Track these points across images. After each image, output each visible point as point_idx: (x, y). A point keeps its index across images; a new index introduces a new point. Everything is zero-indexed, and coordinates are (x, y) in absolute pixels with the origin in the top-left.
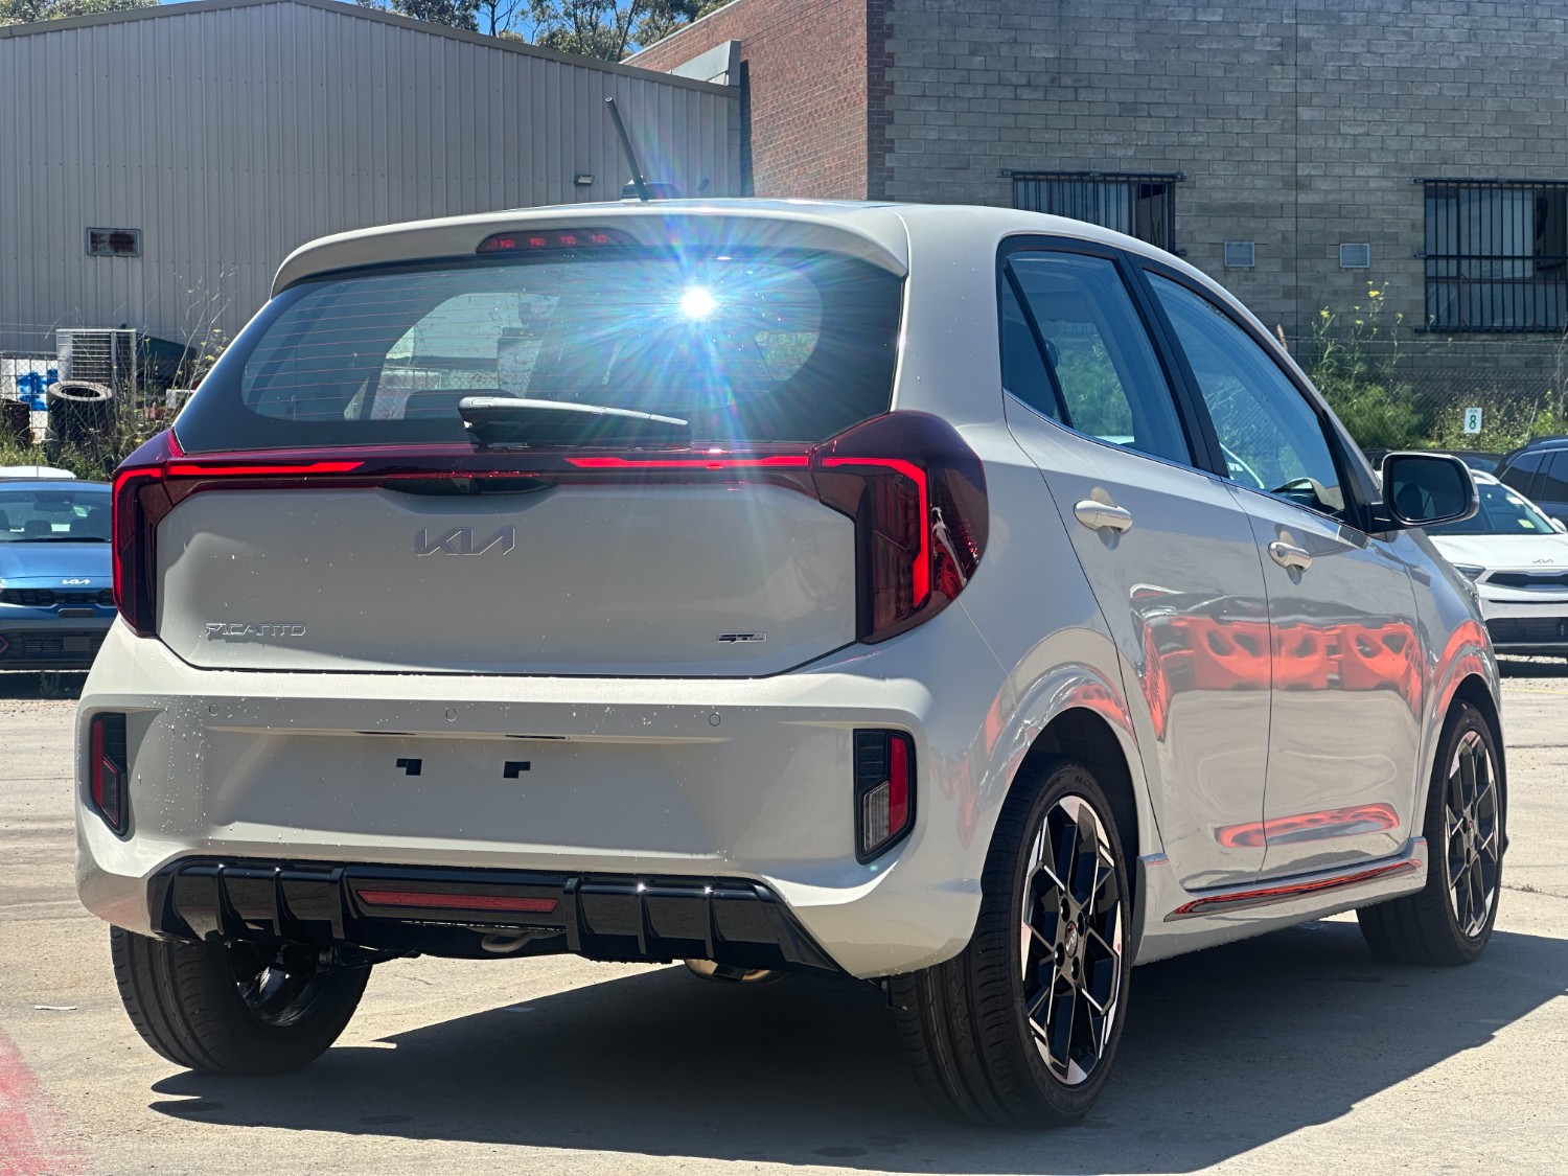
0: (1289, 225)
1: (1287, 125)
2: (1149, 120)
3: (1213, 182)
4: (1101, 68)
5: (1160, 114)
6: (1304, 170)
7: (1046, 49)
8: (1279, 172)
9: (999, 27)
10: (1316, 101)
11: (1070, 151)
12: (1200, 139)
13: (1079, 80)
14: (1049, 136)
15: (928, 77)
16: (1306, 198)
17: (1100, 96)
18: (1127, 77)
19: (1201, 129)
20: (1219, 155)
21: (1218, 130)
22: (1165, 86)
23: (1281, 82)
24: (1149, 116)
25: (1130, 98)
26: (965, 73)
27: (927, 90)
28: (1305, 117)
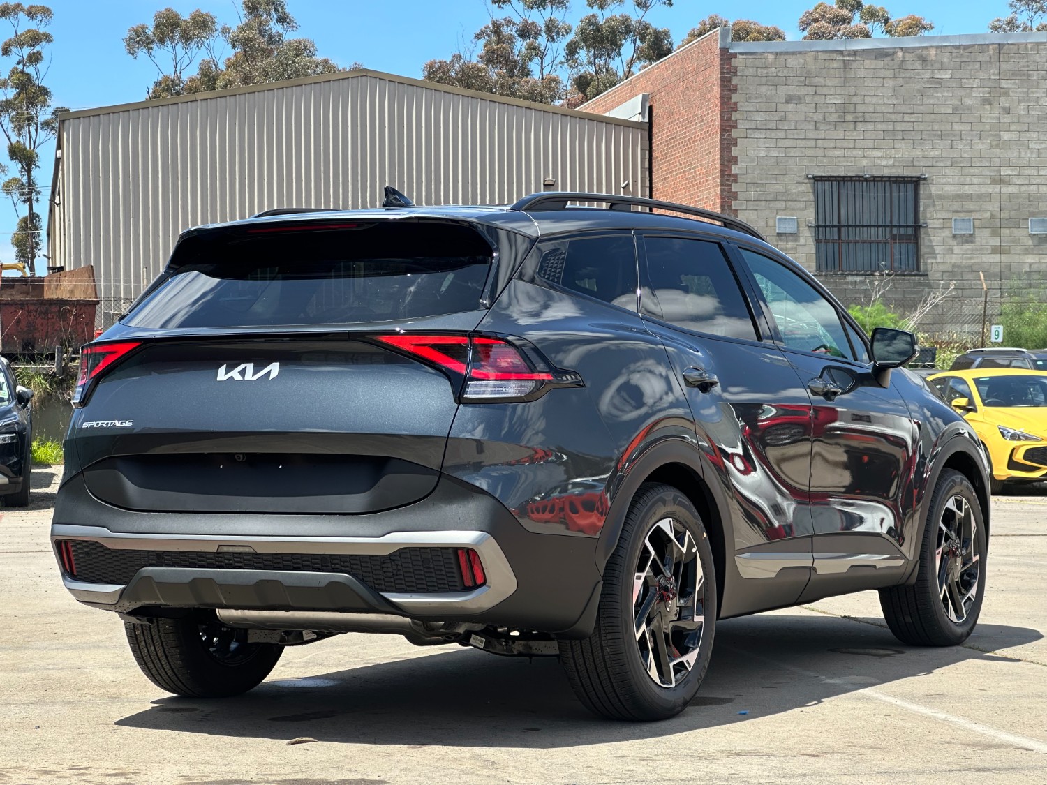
0: (996, 207)
1: (994, 143)
2: (903, 142)
3: (945, 180)
4: (871, 110)
5: (909, 138)
6: (1005, 172)
7: (836, 98)
8: (988, 173)
9: (805, 85)
10: (1013, 127)
11: (851, 162)
12: (937, 153)
13: (857, 117)
14: (838, 153)
15: (760, 117)
16: (1005, 189)
17: (871, 127)
18: (888, 115)
19: (937, 146)
20: (949, 163)
21: (947, 147)
22: (912, 120)
23: (990, 115)
24: (903, 139)
25: (890, 127)
26: (783, 114)
27: (759, 125)
28: (1005, 138)
